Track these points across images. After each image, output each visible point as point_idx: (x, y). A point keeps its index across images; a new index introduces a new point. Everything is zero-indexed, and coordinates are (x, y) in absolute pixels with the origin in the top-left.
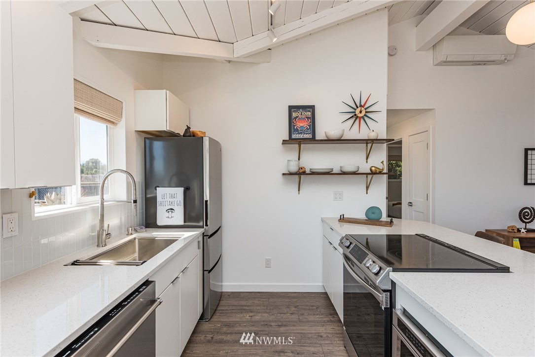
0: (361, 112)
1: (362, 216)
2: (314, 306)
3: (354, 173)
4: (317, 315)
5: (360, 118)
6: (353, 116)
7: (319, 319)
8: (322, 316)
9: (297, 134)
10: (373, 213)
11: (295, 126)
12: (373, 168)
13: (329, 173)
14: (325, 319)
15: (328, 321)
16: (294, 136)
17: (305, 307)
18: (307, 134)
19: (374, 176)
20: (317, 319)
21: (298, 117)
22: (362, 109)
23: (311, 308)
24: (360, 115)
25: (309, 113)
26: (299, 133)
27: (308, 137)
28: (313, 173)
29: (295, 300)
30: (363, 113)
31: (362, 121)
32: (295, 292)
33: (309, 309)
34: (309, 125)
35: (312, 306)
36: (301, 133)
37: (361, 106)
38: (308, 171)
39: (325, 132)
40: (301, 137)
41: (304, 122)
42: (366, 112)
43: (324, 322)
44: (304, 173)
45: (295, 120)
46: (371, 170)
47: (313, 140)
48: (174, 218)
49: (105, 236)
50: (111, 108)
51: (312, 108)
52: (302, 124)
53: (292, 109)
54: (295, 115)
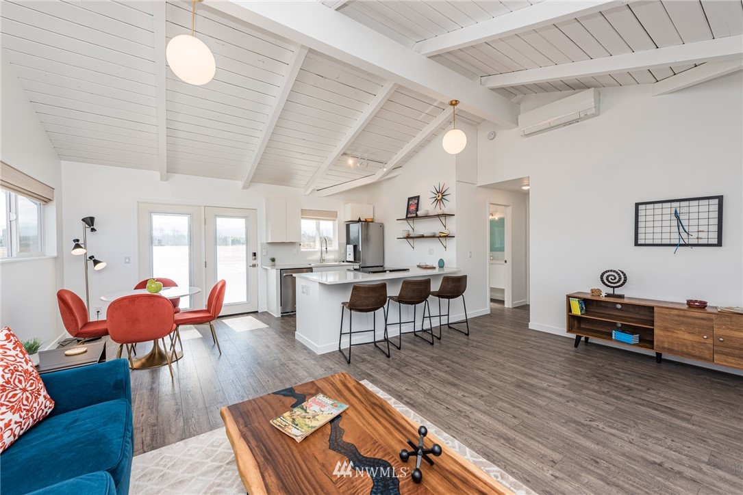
11: (410, 209)
12: (441, 234)
13: (422, 237)
21: (412, 204)
22: (440, 194)
24: (439, 199)
34: (415, 208)
42: (443, 196)
45: (410, 206)
46: (439, 235)
48: (351, 258)
49: (322, 260)
50: (331, 215)
51: (419, 197)
52: (413, 208)
53: (410, 199)
54: (410, 203)
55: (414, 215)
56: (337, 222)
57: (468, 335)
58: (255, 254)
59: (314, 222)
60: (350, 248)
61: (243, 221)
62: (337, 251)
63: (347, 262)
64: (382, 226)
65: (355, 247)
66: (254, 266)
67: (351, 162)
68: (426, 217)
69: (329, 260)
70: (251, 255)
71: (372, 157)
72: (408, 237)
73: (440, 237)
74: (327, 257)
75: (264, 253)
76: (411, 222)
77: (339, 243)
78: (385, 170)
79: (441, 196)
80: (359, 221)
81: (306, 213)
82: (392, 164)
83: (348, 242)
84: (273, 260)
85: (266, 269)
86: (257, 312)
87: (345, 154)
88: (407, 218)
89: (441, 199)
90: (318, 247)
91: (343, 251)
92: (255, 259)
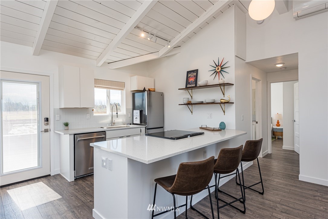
9: (189, 85)
11: (189, 81)
25: (195, 74)
27: (194, 86)
34: (195, 80)
45: (189, 78)
46: (221, 101)
47: (196, 87)
48: (137, 121)
49: (113, 123)
50: (120, 85)
51: (197, 71)
52: (192, 80)
53: (188, 72)
54: (189, 75)
55: (194, 85)
56: (124, 92)
57: (262, 194)
58: (47, 120)
59: (105, 90)
60: (137, 113)
61: (34, 87)
62: (125, 115)
63: (133, 124)
64: (162, 95)
65: (141, 112)
66: (46, 131)
67: (143, 35)
68: (206, 86)
69: (118, 123)
70: (43, 120)
71: (160, 34)
72: (189, 104)
73: (222, 103)
74: (117, 120)
75: (57, 118)
76: (190, 91)
77: (127, 109)
78: (169, 47)
79: (219, 69)
80: (144, 90)
81: (99, 83)
82: (174, 42)
83: (134, 108)
84: (67, 125)
85: (59, 134)
86: (50, 175)
87: (137, 27)
88: (187, 88)
89: (220, 71)
90: (108, 112)
91: (130, 115)
92: (48, 124)
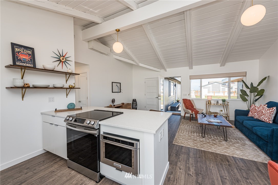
0: (63, 59)
1: (66, 108)
2: (41, 162)
3: (61, 88)
4: (45, 164)
5: (63, 62)
6: (59, 60)
7: (48, 165)
8: (49, 164)
9: (20, 63)
10: (71, 106)
11: (18, 57)
12: (70, 86)
13: (47, 88)
14: (51, 164)
15: (54, 163)
16: (17, 63)
17: (34, 165)
18: (29, 64)
19: (71, 89)
20: (47, 166)
21: (20, 52)
22: (64, 58)
23: (39, 164)
24: (62, 60)
25: (30, 52)
26: (22, 62)
27: (30, 66)
28: (35, 87)
29: (25, 166)
30: (64, 60)
31: (63, 63)
32: (22, 162)
33: (38, 165)
34: (30, 59)
35: (40, 162)
36: (24, 63)
37: (63, 56)
38: (31, 86)
39: (43, 65)
40: (24, 65)
41: (27, 56)
42: (66, 60)
43: (52, 165)
44: (29, 87)
45: (18, 54)
46: (69, 87)
47: (34, 68)
51: (32, 49)
52: (25, 58)
54: (17, 50)
